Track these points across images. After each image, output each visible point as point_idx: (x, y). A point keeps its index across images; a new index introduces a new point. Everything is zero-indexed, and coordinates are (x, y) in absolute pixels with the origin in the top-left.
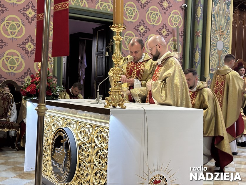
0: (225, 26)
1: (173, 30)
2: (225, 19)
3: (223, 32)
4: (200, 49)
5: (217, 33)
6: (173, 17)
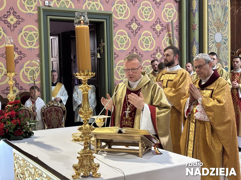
0: (223, 16)
1: (168, 25)
2: (222, 9)
3: (221, 23)
4: (197, 42)
5: (215, 25)
6: (166, 11)
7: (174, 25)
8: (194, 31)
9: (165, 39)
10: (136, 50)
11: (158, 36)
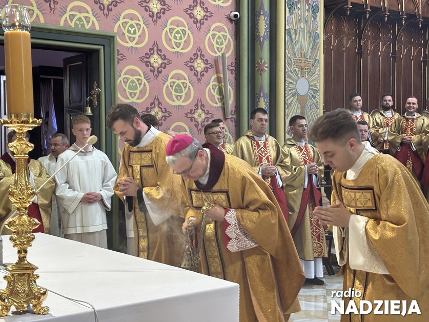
0: (310, 50)
1: (216, 60)
2: (310, 38)
3: (307, 62)
4: (266, 94)
5: (296, 64)
6: (214, 36)
7: (227, 63)
8: (261, 75)
9: (210, 86)
10: (160, 103)
11: (199, 80)
